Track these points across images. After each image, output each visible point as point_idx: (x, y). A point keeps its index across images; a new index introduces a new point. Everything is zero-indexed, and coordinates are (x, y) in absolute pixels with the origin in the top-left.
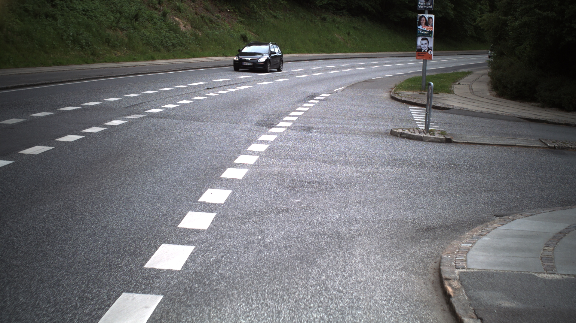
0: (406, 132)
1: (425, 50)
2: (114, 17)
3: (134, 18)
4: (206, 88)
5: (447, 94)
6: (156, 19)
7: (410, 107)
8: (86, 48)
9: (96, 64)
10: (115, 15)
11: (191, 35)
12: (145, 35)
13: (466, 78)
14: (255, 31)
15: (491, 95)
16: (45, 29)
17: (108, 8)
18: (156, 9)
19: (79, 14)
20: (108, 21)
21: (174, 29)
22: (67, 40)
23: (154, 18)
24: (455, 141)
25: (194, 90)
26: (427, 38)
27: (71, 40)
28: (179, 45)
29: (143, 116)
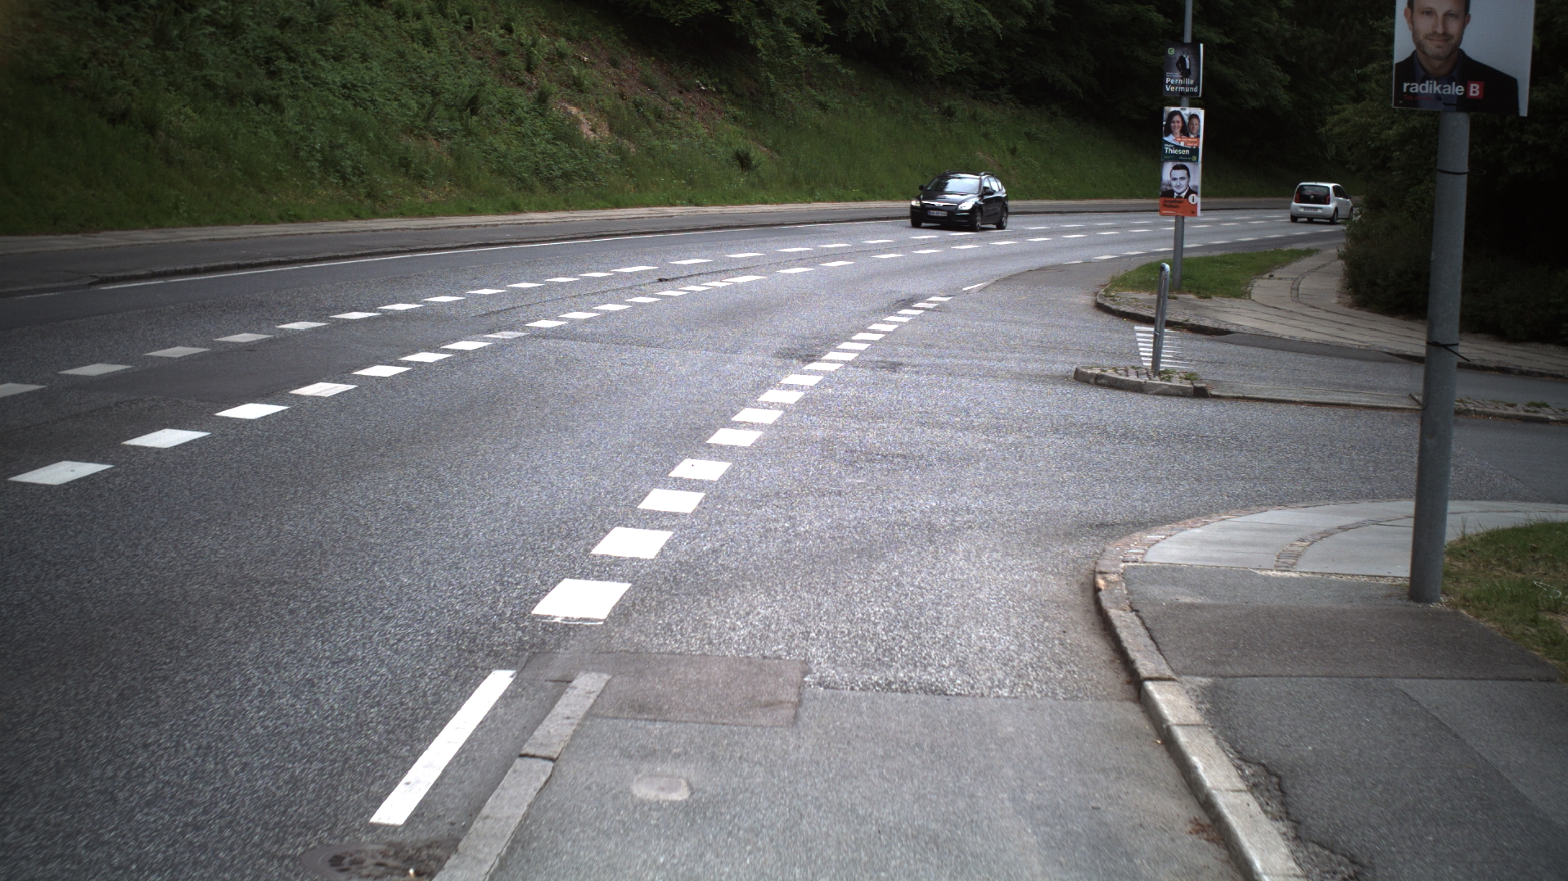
0: (1110, 373)
1: (1180, 194)
2: (417, 103)
3: (468, 106)
4: (656, 278)
5: (1233, 299)
6: (522, 108)
7: (1137, 328)
8: (354, 179)
9: (379, 220)
10: (421, 97)
11: (610, 151)
12: (496, 150)
13: (1295, 265)
14: (770, 142)
15: (1339, 303)
16: (255, 134)
17: (403, 80)
18: (522, 84)
19: (334, 95)
20: (405, 115)
21: (566, 134)
22: (309, 161)
23: (518, 106)
24: (1214, 393)
25: (629, 284)
26: (1187, 164)
27: (319, 161)
28: (580, 176)
29: (523, 334)
